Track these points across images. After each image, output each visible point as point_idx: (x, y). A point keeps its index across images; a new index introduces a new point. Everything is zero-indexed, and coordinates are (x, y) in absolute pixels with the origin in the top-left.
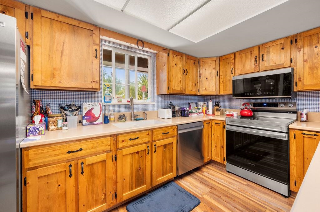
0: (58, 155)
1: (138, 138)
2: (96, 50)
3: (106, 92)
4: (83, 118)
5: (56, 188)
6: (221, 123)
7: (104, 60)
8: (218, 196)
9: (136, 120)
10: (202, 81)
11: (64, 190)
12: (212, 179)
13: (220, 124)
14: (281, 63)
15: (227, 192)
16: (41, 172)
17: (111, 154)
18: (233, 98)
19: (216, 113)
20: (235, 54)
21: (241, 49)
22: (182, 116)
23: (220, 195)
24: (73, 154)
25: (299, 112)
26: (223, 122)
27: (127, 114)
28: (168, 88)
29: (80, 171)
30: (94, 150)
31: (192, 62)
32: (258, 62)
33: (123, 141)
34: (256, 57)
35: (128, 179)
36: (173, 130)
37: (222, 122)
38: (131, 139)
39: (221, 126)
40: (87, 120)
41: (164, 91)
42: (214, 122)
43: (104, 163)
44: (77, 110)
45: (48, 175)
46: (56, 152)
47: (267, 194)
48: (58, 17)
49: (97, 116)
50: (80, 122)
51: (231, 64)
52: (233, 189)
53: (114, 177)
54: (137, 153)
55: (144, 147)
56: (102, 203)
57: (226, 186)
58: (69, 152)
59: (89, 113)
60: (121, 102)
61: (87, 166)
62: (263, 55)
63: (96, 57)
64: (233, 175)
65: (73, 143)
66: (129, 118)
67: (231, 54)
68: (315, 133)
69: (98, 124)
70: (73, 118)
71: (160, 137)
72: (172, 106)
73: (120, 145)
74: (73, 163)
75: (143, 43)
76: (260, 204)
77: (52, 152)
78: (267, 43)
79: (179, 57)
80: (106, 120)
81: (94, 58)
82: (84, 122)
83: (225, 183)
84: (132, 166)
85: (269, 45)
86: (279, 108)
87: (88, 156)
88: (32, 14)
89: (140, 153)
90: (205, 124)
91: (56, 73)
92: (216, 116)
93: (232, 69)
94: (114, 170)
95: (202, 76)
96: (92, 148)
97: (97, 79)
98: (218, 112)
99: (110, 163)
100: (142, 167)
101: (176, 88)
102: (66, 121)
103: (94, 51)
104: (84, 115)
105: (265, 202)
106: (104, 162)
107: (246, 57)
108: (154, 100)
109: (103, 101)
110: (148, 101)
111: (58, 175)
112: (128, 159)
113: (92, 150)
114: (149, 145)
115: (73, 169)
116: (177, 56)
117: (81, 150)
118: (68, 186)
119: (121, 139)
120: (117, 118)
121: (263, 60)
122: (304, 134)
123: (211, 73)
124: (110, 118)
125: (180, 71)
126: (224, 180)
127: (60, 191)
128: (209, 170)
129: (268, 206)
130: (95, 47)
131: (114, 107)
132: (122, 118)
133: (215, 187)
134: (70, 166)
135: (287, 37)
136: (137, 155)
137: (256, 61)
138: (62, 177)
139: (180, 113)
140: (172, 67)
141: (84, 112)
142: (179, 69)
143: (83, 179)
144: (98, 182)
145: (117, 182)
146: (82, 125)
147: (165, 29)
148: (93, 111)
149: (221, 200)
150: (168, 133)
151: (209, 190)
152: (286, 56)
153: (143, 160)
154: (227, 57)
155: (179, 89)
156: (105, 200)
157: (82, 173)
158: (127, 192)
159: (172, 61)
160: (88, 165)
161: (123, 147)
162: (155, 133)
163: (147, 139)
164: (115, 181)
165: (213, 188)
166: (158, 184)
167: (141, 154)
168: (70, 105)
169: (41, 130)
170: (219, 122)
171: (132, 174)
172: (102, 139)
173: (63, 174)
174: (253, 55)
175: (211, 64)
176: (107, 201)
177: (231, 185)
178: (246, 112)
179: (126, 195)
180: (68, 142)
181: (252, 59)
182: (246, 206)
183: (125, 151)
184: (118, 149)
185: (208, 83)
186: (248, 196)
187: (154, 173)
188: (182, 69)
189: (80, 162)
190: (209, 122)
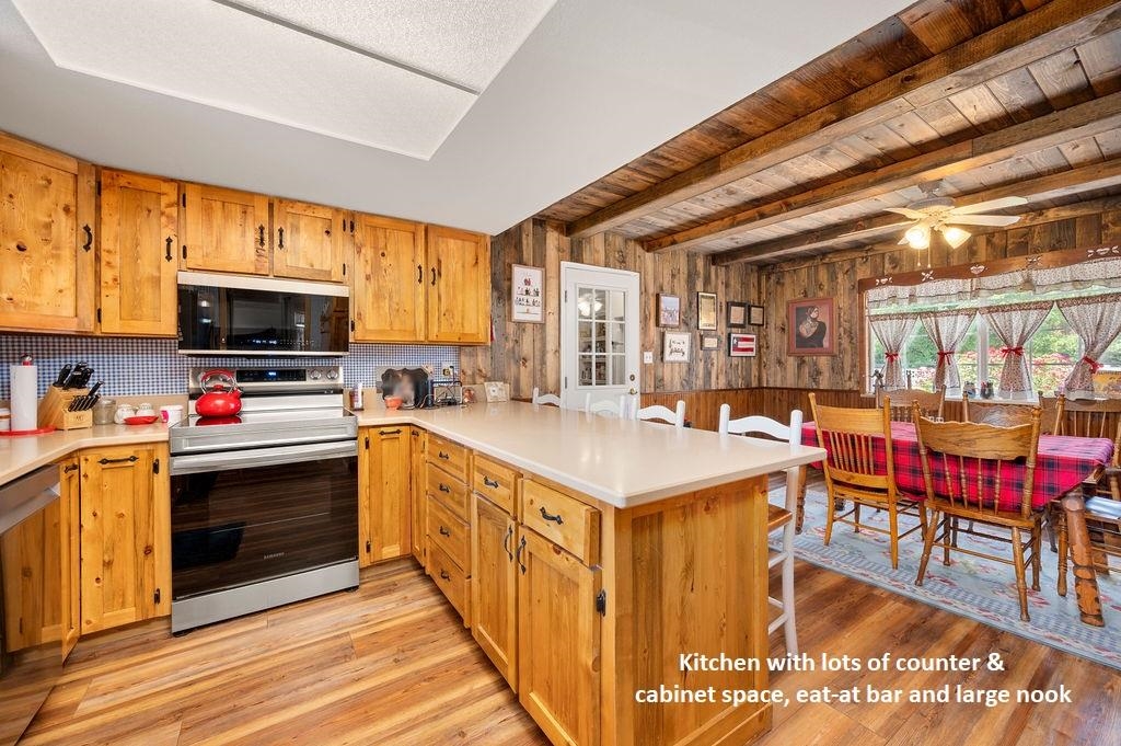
6: (143, 455)
8: (225, 713)
12: (145, 693)
13: (133, 459)
14: (324, 268)
15: (237, 680)
18: (180, 351)
20: (181, 185)
23: (230, 705)
25: (347, 390)
26: (149, 447)
32: (266, 247)
34: (262, 229)
37: (144, 448)
39: (143, 466)
42: (93, 457)
47: (324, 608)
51: (163, 219)
52: (246, 661)
57: (220, 669)
62: (281, 231)
64: (206, 630)
67: (165, 179)
68: (398, 428)
76: (332, 635)
78: (291, 201)
83: (207, 666)
85: (298, 209)
86: (310, 383)
92: (66, 433)
93: (169, 241)
98: (78, 413)
105: (336, 625)
107: (226, 217)
122: (382, 433)
123: (48, 226)
126: (195, 662)
128: (95, 683)
129: (346, 627)
133: (186, 704)
135: (337, 210)
137: (262, 242)
149: (246, 711)
151: (178, 726)
152: (334, 255)
154: (142, 183)
165: (182, 711)
170: (129, 452)
174: (250, 220)
175: (49, 182)
177: (232, 658)
178: (220, 402)
181: (247, 228)
182: (313, 663)
185: (30, 271)
186: (295, 643)
190: (71, 462)
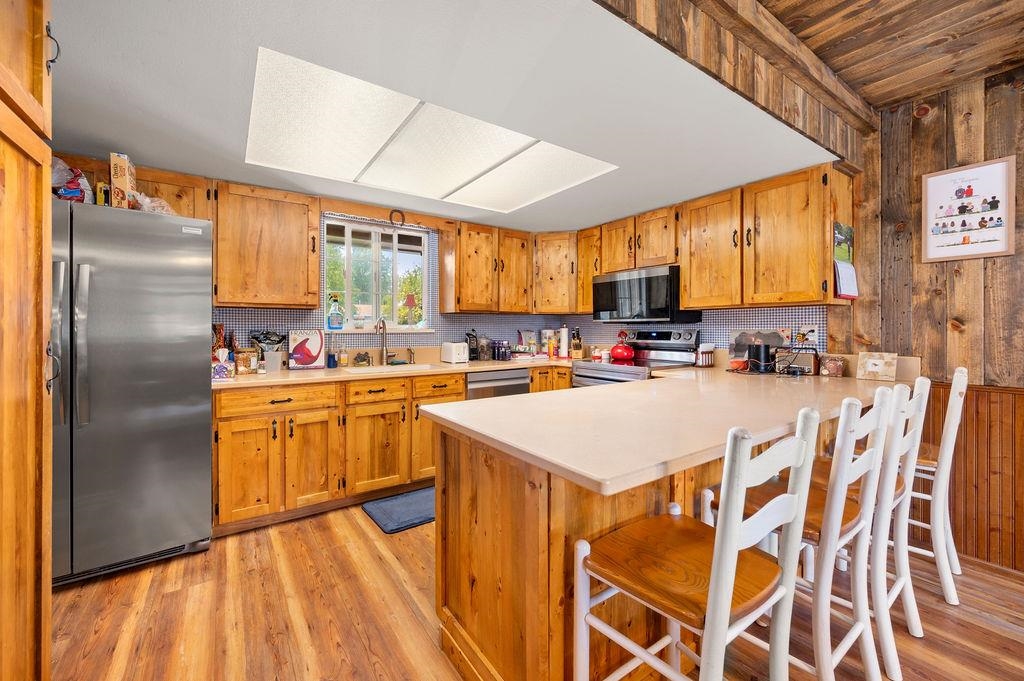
0: (257, 405)
1: (383, 390)
2: (313, 238)
3: (332, 308)
4: (290, 356)
5: (254, 453)
6: (568, 373)
7: (328, 234)
9: (392, 364)
10: (540, 284)
11: (265, 457)
13: (565, 374)
14: (663, 255)
16: (237, 426)
17: (336, 413)
19: (574, 353)
20: (601, 228)
21: (611, 220)
22: (494, 358)
24: (279, 405)
27: (373, 351)
28: (458, 301)
29: (288, 433)
30: (309, 403)
31: (517, 242)
32: (633, 250)
33: (357, 393)
34: (631, 239)
35: (366, 459)
36: (456, 381)
37: (569, 370)
38: (370, 392)
39: (568, 378)
40: (297, 360)
41: (451, 307)
42: (556, 371)
43: (324, 425)
44: (279, 342)
45: (244, 432)
46: (255, 400)
48: (253, 191)
49: (314, 354)
50: (284, 363)
51: (595, 249)
53: (341, 452)
54: (383, 416)
55: (395, 407)
56: (321, 490)
58: (273, 402)
59: (301, 347)
60: (362, 328)
61: (298, 425)
62: (640, 237)
63: (314, 251)
65: (278, 390)
66: (376, 358)
67: (596, 227)
69: (316, 368)
70: (274, 355)
71: (427, 393)
72: (470, 337)
73: (352, 400)
74: (278, 419)
75: (403, 216)
77: (249, 400)
78: (644, 213)
79: (483, 235)
80: (332, 362)
81: (310, 252)
82: (292, 363)
84: (372, 437)
85: (648, 218)
86: (672, 341)
87: (300, 410)
88: (216, 192)
89: (388, 417)
90: (537, 376)
91: (250, 281)
93: (597, 260)
94: (342, 440)
95: (540, 274)
96: (306, 400)
97: (314, 288)
98: (577, 351)
99: (333, 426)
100: (391, 441)
101: (477, 300)
102: (263, 359)
103: (311, 240)
104: (291, 352)
106: (325, 423)
107: (617, 238)
108: (432, 324)
109: (326, 326)
110: (421, 326)
111: (258, 434)
112: (366, 425)
113: (305, 403)
114: (406, 404)
115: (278, 426)
116: (478, 233)
117: (289, 400)
118: (271, 452)
119: (353, 389)
120: (352, 360)
121: (639, 247)
123: (560, 266)
124: (339, 359)
125: (486, 264)
127: (259, 458)
130: (312, 234)
131: (347, 338)
132: (362, 359)
134: (274, 423)
135: (671, 208)
136: (382, 420)
137: (630, 247)
138: (262, 437)
139: (490, 353)
140: (466, 256)
141: (292, 347)
142: (484, 260)
143: (293, 444)
144: (315, 455)
145: (346, 461)
146: (289, 368)
147: (436, 198)
148: (308, 345)
150: (445, 386)
152: (669, 243)
153: (393, 432)
154: (588, 233)
155: (484, 302)
156: (325, 486)
157: (291, 435)
158: (363, 479)
159: (467, 246)
160: (301, 425)
161: (357, 404)
162: (418, 385)
163: (401, 394)
164: (342, 459)
166: (422, 477)
167: (390, 419)
168: (268, 333)
169: (231, 371)
170: (564, 371)
171: (372, 451)
172: (322, 388)
173: (264, 433)
174: (626, 235)
175: (560, 247)
176: (330, 488)
178: (619, 351)
179: (362, 485)
180: (272, 387)
181: (625, 242)
183: (360, 411)
184: (347, 406)
185: (554, 288)
187: (415, 457)
188: (490, 259)
189: (288, 419)
190: (547, 370)
